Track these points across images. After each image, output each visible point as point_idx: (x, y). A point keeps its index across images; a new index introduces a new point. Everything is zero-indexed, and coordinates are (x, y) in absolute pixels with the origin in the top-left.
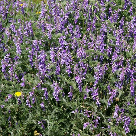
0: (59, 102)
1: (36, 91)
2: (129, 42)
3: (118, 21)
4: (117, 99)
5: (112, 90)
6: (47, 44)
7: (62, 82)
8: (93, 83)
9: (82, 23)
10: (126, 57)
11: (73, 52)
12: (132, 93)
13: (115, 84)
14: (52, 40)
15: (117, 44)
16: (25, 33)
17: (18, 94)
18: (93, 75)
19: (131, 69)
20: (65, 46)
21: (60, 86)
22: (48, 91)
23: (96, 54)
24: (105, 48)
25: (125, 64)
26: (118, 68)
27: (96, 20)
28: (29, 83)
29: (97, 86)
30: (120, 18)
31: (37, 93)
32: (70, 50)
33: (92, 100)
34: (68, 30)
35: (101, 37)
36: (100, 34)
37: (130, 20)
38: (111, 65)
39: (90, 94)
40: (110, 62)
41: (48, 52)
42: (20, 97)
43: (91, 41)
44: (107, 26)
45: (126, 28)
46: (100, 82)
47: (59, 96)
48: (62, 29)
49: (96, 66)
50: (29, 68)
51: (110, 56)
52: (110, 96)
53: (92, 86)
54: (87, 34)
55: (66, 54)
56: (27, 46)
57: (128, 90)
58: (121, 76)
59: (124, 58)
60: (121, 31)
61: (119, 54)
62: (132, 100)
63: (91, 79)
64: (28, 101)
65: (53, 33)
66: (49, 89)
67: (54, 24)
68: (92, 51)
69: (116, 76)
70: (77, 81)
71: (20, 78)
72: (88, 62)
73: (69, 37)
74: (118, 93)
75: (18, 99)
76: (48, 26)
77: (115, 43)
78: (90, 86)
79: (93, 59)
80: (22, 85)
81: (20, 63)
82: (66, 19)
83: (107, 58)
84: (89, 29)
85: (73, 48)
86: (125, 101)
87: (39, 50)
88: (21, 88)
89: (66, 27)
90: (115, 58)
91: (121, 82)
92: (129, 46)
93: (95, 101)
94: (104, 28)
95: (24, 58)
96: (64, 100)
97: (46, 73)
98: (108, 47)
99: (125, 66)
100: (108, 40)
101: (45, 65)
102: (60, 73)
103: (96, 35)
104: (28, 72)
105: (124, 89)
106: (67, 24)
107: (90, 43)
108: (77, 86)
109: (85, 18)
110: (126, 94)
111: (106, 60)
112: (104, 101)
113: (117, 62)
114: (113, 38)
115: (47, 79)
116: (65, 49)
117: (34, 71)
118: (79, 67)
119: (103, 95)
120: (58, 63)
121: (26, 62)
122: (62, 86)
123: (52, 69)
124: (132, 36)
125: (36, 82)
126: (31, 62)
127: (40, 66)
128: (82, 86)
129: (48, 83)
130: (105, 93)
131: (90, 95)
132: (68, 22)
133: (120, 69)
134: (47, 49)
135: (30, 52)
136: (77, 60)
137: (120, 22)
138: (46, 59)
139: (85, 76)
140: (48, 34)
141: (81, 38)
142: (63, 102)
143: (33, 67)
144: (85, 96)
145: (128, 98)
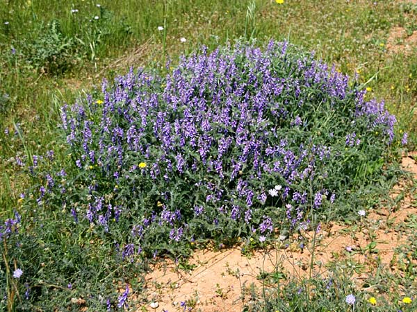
0: (183, 174)
1: (160, 162)
2: (253, 116)
3: (243, 95)
4: (241, 172)
5: (235, 164)
6: (171, 116)
7: (186, 154)
8: (217, 156)
9: (207, 96)
10: (250, 130)
11: (198, 124)
12: (256, 167)
13: (238, 157)
14: (176, 113)
15: (242, 118)
16: (150, 105)
17: (142, 165)
18: (217, 147)
19: (255, 143)
20: (190, 118)
21: (184, 158)
22: (171, 163)
23: (220, 127)
24: (230, 121)
25: (249, 138)
26: (242, 141)
28: (153, 154)
29: (220, 159)
30: (245, 92)
31: (160, 165)
32: (195, 122)
33: (215, 173)
34: (194, 103)
35: (225, 111)
36: (225, 107)
37: (255, 94)
38: (235, 139)
39: (214, 166)
40: (234, 135)
41: (172, 124)
42: (145, 169)
43: (215, 114)
44: (232, 100)
45: (251, 103)
46: (224, 155)
47: (183, 169)
48: (187, 102)
49: (220, 139)
50: (154, 139)
51: (235, 129)
52: (234, 169)
53: (216, 159)
54: (212, 107)
55: (191, 127)
56: (152, 118)
57: (252, 164)
58: (245, 150)
59: (248, 132)
60: (246, 104)
61: (244, 128)
62: (256, 173)
63: (214, 152)
64: (152, 172)
65: (178, 105)
66: (173, 160)
67: (179, 96)
68: (216, 124)
69: (240, 149)
70: (201, 154)
71: (145, 150)
72: (212, 134)
73: (194, 110)
74: (241, 166)
75: (142, 170)
76: (173, 98)
77: (239, 116)
78: (214, 159)
79: (217, 132)
80: (146, 156)
81: (145, 134)
82: (191, 92)
83: (232, 131)
84: (214, 102)
85: (197, 120)
86: (248, 174)
87: (164, 122)
88: (146, 159)
89: (191, 100)
90: (239, 132)
91: (244, 155)
92: (253, 120)
93: (219, 174)
94: (229, 102)
95: (148, 130)
96: (187, 172)
97: (171, 145)
98: (233, 120)
99: (249, 140)
100: (233, 113)
101: (170, 137)
102: (184, 145)
103: (221, 108)
105: (248, 163)
106: (192, 97)
107: (215, 116)
108: (201, 158)
109: (210, 92)
110: (250, 168)
111: (230, 133)
112: (227, 174)
113: (242, 135)
114: (238, 111)
115: (171, 151)
116: (189, 121)
117: (158, 142)
118: (203, 139)
119: (226, 168)
120: (183, 135)
121: (150, 134)
122: (186, 158)
123: (177, 141)
124: (257, 111)
125: (160, 153)
126: (156, 134)
127: (165, 137)
128: (206, 158)
129: (173, 155)
130: (229, 166)
131: (214, 169)
132: (193, 95)
133: (244, 143)
134: (172, 121)
135: (155, 124)
136: (201, 133)
137: (245, 96)
138: (170, 131)
139: (209, 149)
140: (173, 107)
141: (206, 111)
142: (187, 174)
143: (158, 139)
144: (209, 169)
145: (251, 172)
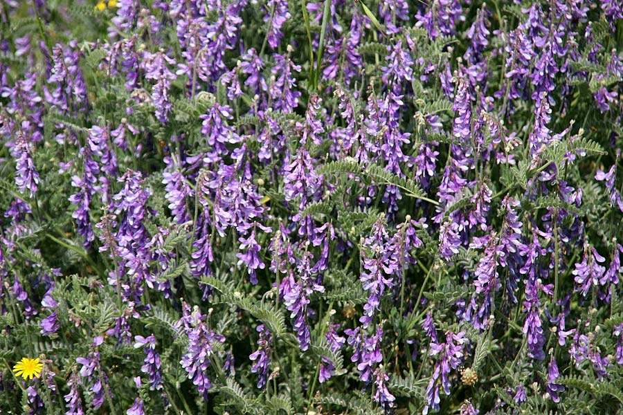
27: (360, 28)
104: (72, 270)
